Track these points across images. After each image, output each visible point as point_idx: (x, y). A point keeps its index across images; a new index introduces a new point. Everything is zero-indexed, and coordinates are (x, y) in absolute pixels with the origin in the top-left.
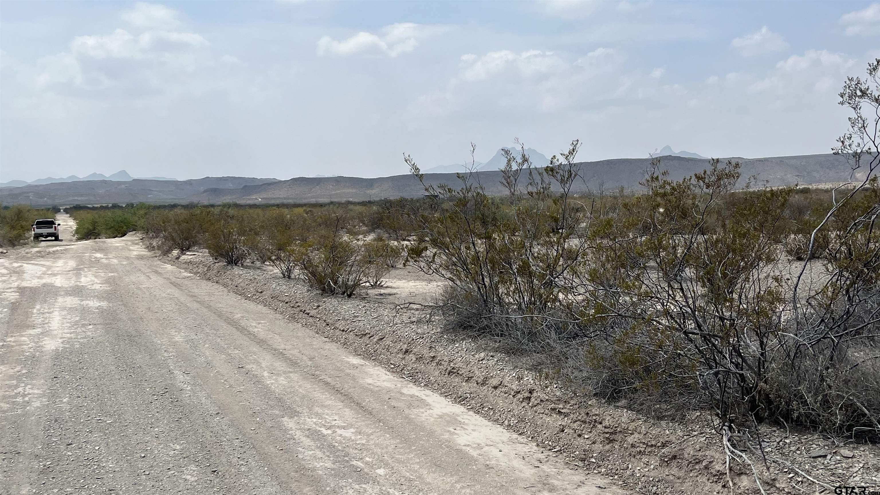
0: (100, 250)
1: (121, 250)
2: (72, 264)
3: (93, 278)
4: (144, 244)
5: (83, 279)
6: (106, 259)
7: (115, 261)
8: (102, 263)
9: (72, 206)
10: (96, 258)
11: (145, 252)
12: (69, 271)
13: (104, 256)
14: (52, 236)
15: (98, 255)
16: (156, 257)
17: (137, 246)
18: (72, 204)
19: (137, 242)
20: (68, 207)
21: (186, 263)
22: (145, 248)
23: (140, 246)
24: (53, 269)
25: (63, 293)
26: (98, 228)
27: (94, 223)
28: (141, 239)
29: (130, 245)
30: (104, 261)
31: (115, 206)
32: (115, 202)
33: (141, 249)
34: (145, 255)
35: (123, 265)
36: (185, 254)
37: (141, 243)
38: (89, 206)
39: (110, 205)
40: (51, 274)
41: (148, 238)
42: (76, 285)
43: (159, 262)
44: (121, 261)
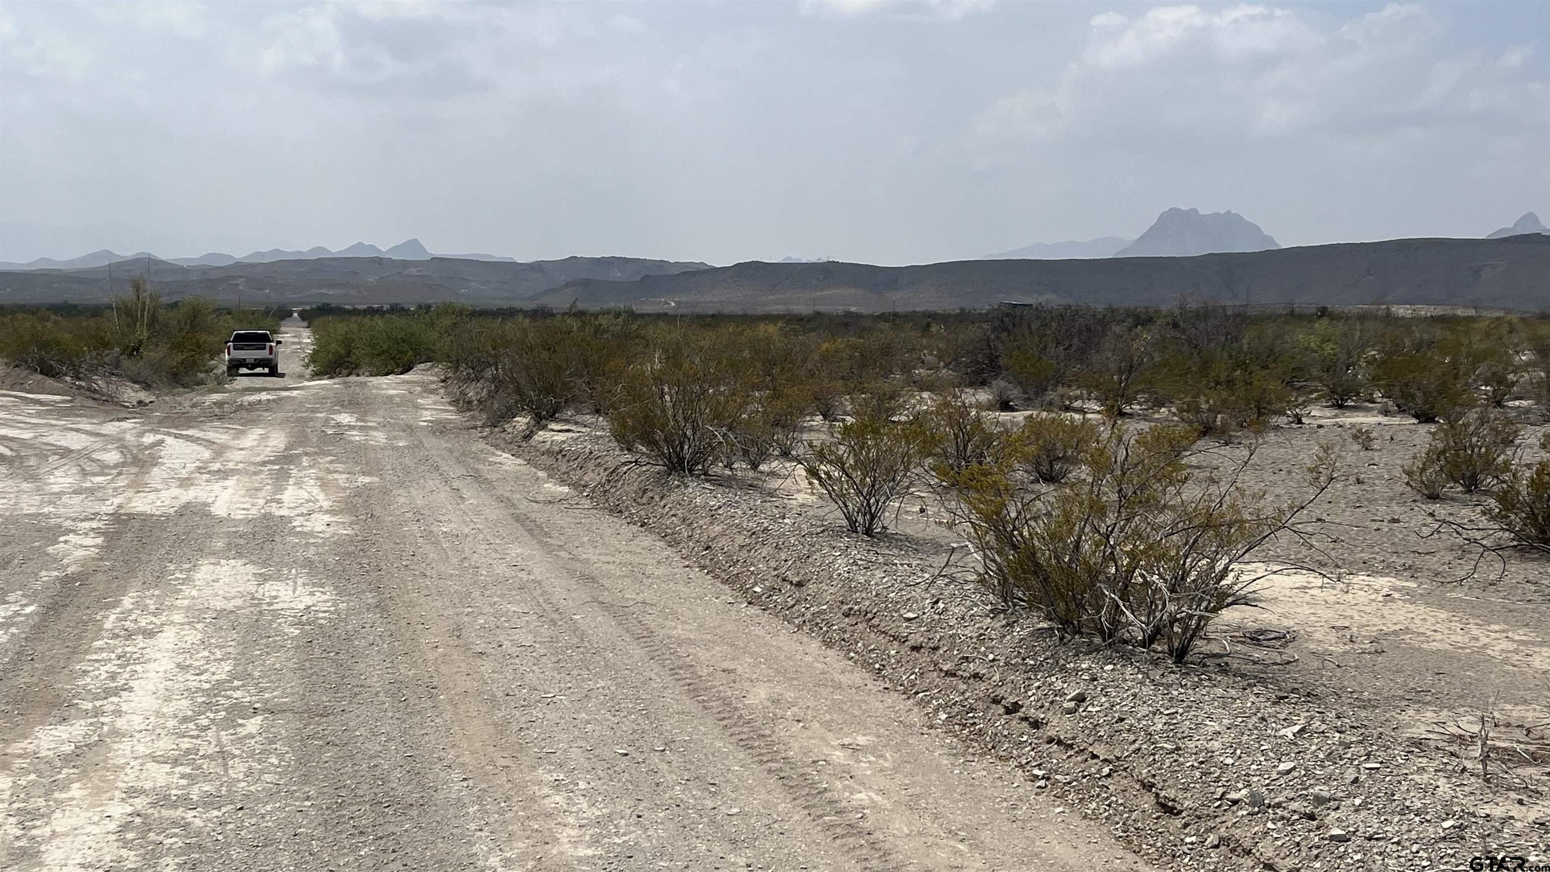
0: (351, 404)
1: (399, 405)
2: (278, 440)
3: (316, 491)
4: (448, 394)
5: (290, 494)
6: (361, 428)
7: (380, 437)
8: (350, 442)
9: (314, 306)
10: (339, 425)
11: (451, 415)
12: (264, 463)
13: (358, 420)
15: (345, 418)
16: (475, 427)
17: (433, 398)
18: (315, 303)
19: (434, 386)
20: (308, 308)
21: (548, 452)
22: (450, 403)
23: (438, 398)
24: (229, 455)
25: (220, 544)
26: (356, 352)
27: (348, 342)
28: (443, 381)
29: (420, 395)
30: (356, 436)
31: (397, 310)
32: (397, 301)
33: (443, 404)
34: (450, 421)
35: (398, 448)
36: (544, 428)
37: (442, 391)
38: (347, 307)
39: (386, 307)
40: (219, 471)
41: (458, 378)
42: (264, 515)
43: (482, 445)
44: (395, 438)
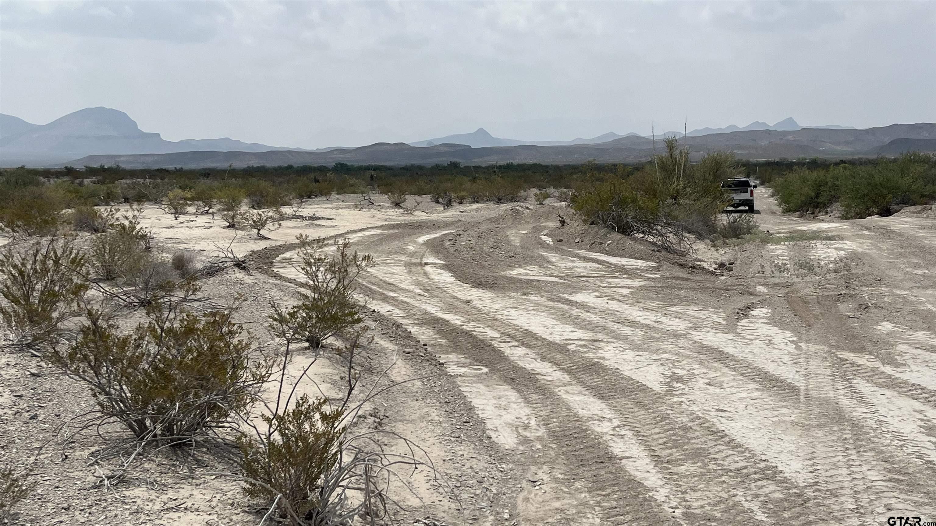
14: (745, 206)
26: (827, 195)
27: (816, 187)
32: (783, 157)
